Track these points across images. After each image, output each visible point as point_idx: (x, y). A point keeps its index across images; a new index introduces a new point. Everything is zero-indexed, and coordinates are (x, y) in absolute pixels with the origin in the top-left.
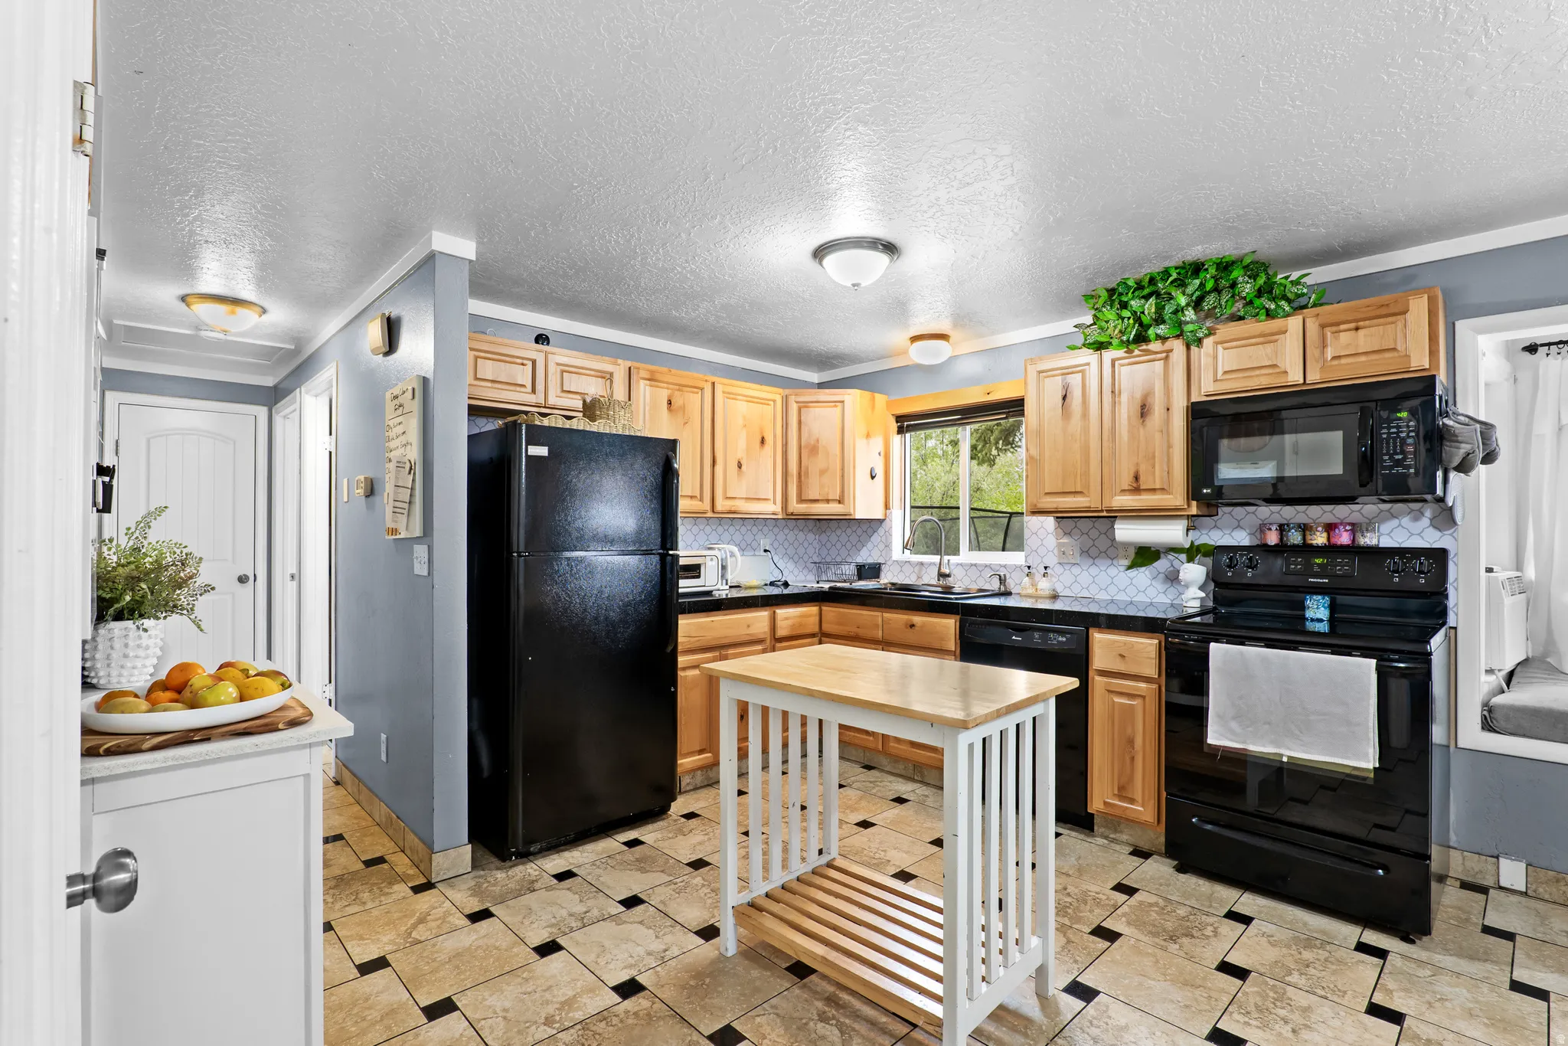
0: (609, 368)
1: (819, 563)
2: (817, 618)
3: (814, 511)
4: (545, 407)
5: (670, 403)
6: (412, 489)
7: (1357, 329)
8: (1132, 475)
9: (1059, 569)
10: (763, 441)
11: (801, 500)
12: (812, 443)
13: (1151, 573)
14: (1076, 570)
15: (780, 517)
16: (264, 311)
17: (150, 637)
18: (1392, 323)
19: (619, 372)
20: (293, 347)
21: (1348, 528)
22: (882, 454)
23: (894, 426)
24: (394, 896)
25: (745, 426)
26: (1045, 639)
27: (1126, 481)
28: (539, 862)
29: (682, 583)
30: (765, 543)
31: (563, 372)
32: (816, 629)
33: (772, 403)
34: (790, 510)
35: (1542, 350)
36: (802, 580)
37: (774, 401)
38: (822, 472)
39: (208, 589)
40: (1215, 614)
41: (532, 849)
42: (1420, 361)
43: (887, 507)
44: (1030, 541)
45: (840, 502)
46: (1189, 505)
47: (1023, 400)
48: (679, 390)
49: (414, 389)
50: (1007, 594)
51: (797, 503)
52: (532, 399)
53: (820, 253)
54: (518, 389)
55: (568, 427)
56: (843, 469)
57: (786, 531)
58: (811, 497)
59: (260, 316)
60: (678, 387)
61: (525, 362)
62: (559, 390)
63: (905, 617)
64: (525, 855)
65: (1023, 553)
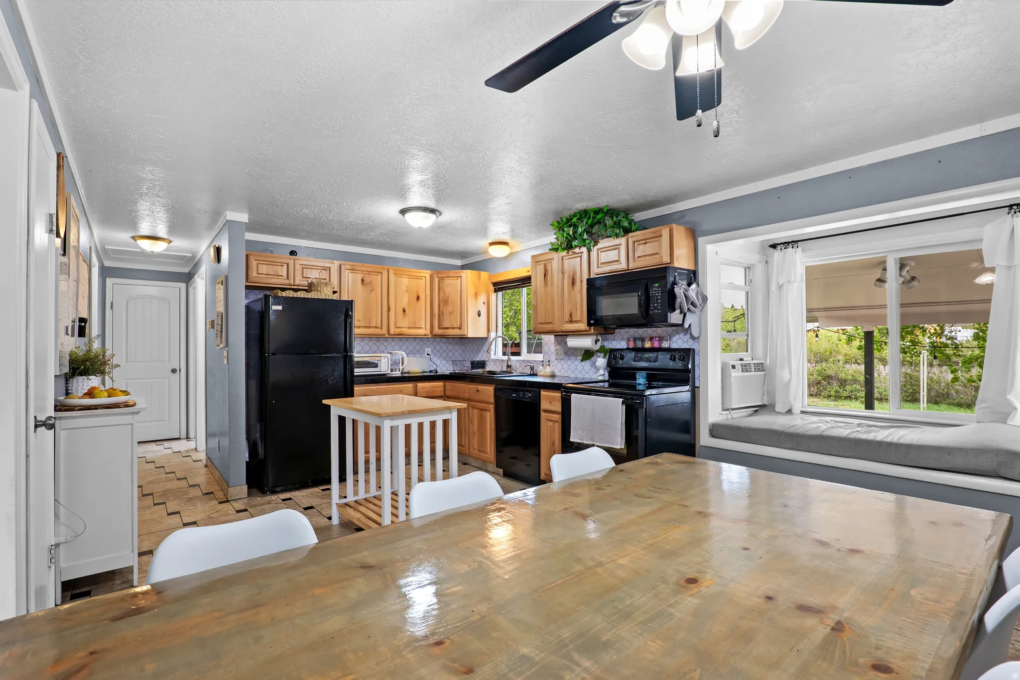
0: (328, 265)
1: (462, 361)
2: (443, 388)
3: (446, 334)
4: (294, 285)
5: (363, 280)
6: (222, 325)
7: (646, 243)
8: (569, 314)
9: (556, 362)
10: (418, 298)
11: (440, 328)
12: (445, 298)
13: (590, 363)
14: (562, 362)
15: (429, 337)
16: (171, 242)
17: (92, 382)
18: (657, 241)
19: (334, 266)
20: (191, 255)
21: (657, 339)
22: (486, 303)
23: (492, 288)
24: (210, 505)
25: (407, 291)
26: (524, 395)
27: (567, 318)
28: (278, 495)
29: (356, 370)
30: (428, 350)
31: (303, 268)
32: (442, 394)
33: (424, 278)
34: (435, 333)
35: (779, 247)
36: (445, 368)
37: (425, 277)
38: (451, 313)
39: (118, 366)
40: (609, 382)
41: (277, 490)
42: (666, 259)
43: (489, 331)
44: (545, 348)
45: (460, 329)
46: (590, 329)
47: (531, 277)
48: (368, 274)
49: (222, 281)
50: (535, 375)
51: (438, 329)
52: (287, 282)
53: (403, 212)
54: (279, 277)
55: (295, 296)
56: (461, 312)
57: (441, 344)
58: (445, 327)
59: (169, 244)
60: (367, 273)
61: (283, 264)
62: (301, 277)
63: (476, 386)
64: (274, 492)
65: (542, 354)
